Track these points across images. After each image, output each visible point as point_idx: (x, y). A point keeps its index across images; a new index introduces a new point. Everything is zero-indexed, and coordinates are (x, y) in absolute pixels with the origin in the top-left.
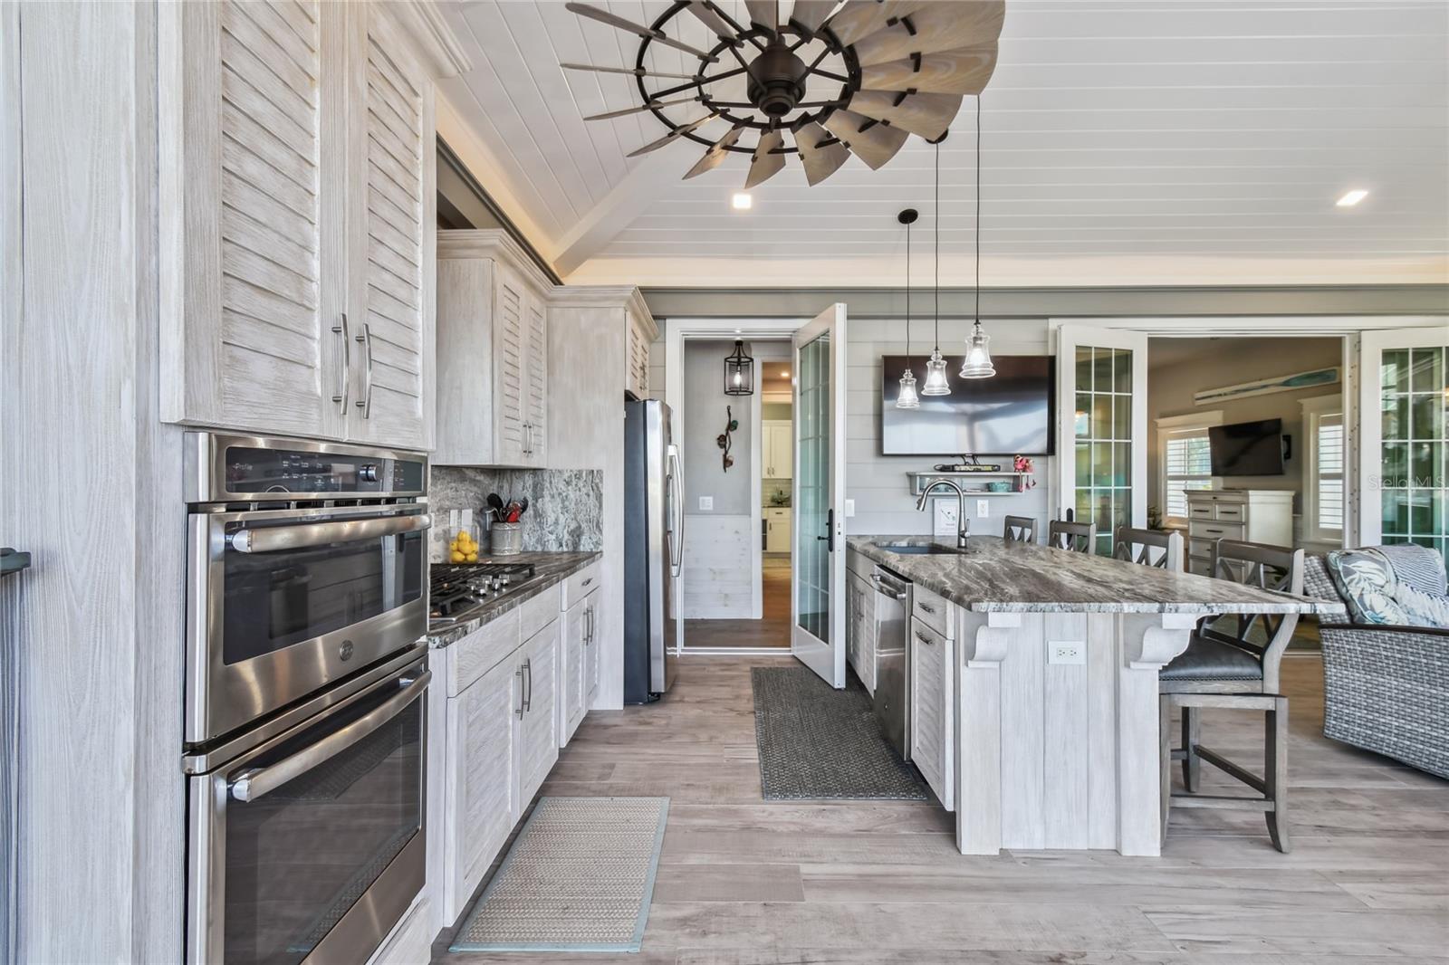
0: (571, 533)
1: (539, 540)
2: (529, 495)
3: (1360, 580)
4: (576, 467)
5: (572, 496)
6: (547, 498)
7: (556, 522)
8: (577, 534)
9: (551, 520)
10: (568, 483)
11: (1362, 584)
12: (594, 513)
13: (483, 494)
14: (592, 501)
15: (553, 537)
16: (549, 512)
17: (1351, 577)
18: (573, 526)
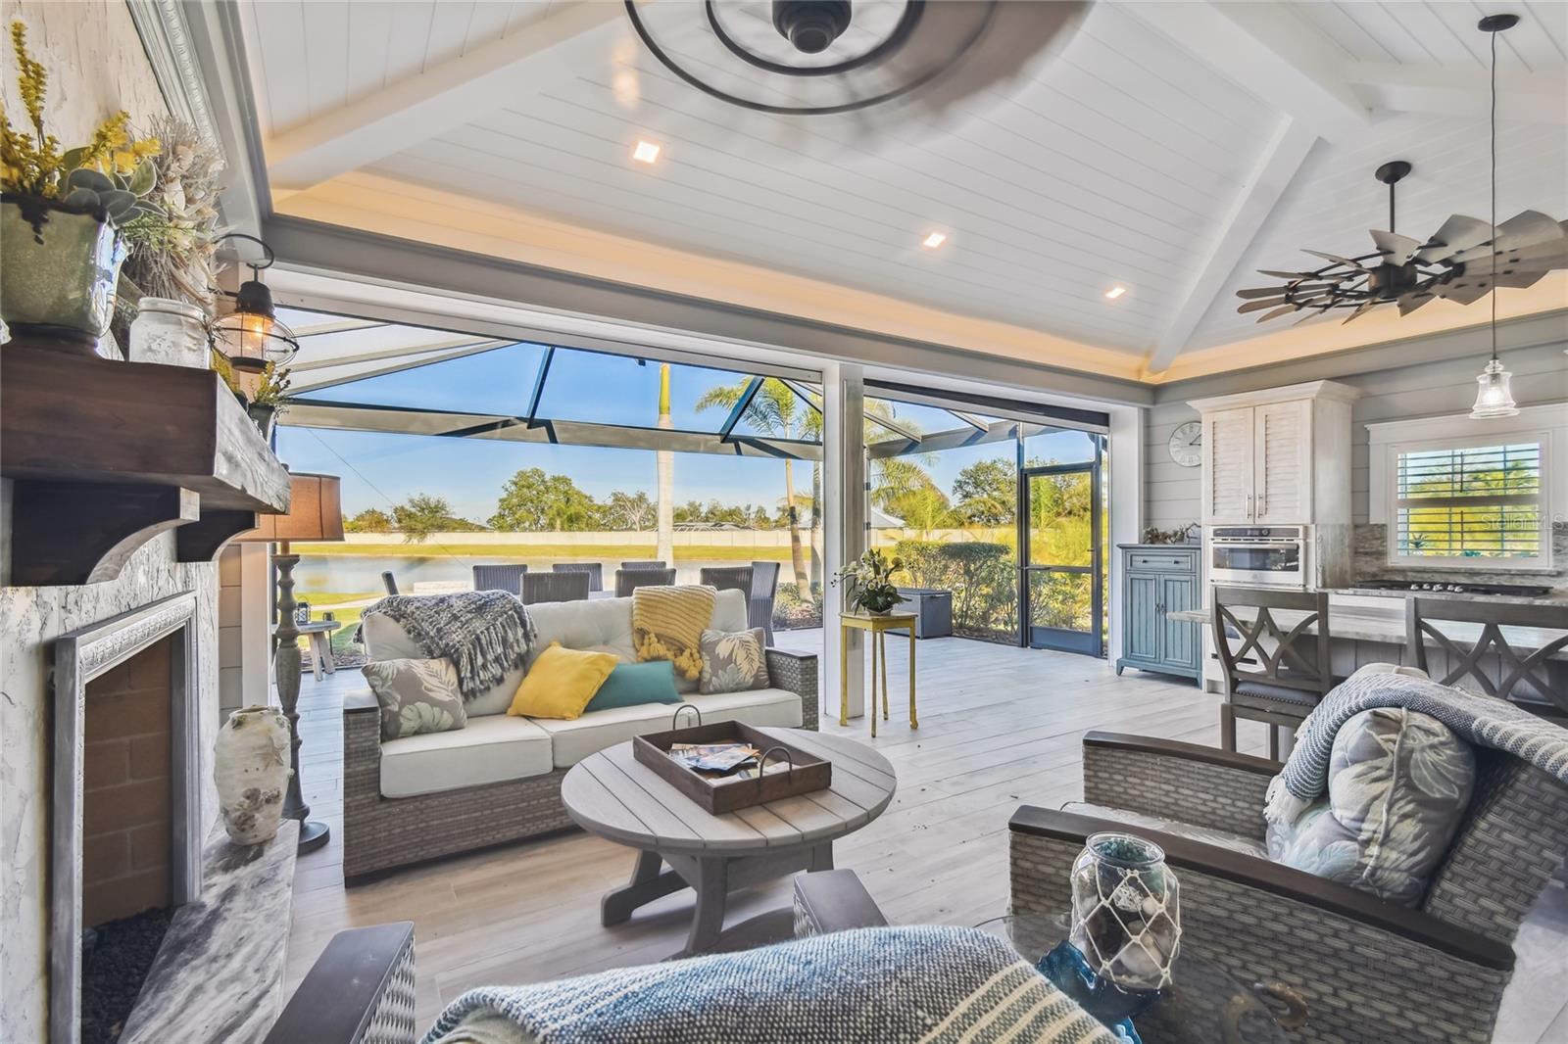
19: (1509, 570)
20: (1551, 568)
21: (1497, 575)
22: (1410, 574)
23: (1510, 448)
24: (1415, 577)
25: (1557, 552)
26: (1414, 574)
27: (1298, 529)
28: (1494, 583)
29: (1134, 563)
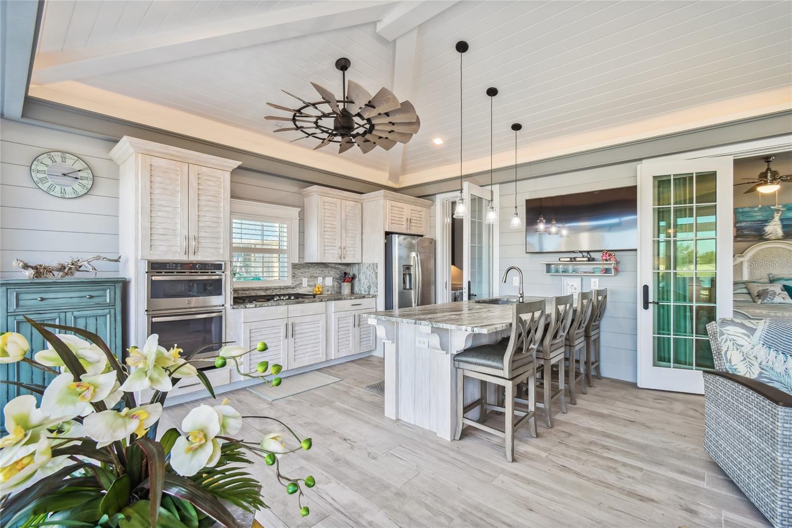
0: (368, 287)
1: (360, 289)
2: (356, 273)
3: (727, 340)
4: (369, 262)
5: (368, 273)
6: (362, 274)
7: (364, 283)
8: (369, 287)
9: (363, 282)
10: (367, 268)
11: (729, 343)
12: (374, 279)
13: (341, 272)
14: (374, 275)
15: (363, 289)
16: (362, 278)
17: (722, 337)
18: (368, 284)
19: (281, 287)
20: (291, 284)
21: (275, 289)
22: (240, 292)
23: (265, 224)
24: (243, 293)
25: (294, 276)
26: (243, 292)
27: (221, 264)
28: (274, 294)
29: (21, 303)
